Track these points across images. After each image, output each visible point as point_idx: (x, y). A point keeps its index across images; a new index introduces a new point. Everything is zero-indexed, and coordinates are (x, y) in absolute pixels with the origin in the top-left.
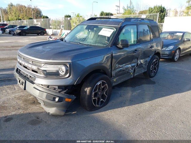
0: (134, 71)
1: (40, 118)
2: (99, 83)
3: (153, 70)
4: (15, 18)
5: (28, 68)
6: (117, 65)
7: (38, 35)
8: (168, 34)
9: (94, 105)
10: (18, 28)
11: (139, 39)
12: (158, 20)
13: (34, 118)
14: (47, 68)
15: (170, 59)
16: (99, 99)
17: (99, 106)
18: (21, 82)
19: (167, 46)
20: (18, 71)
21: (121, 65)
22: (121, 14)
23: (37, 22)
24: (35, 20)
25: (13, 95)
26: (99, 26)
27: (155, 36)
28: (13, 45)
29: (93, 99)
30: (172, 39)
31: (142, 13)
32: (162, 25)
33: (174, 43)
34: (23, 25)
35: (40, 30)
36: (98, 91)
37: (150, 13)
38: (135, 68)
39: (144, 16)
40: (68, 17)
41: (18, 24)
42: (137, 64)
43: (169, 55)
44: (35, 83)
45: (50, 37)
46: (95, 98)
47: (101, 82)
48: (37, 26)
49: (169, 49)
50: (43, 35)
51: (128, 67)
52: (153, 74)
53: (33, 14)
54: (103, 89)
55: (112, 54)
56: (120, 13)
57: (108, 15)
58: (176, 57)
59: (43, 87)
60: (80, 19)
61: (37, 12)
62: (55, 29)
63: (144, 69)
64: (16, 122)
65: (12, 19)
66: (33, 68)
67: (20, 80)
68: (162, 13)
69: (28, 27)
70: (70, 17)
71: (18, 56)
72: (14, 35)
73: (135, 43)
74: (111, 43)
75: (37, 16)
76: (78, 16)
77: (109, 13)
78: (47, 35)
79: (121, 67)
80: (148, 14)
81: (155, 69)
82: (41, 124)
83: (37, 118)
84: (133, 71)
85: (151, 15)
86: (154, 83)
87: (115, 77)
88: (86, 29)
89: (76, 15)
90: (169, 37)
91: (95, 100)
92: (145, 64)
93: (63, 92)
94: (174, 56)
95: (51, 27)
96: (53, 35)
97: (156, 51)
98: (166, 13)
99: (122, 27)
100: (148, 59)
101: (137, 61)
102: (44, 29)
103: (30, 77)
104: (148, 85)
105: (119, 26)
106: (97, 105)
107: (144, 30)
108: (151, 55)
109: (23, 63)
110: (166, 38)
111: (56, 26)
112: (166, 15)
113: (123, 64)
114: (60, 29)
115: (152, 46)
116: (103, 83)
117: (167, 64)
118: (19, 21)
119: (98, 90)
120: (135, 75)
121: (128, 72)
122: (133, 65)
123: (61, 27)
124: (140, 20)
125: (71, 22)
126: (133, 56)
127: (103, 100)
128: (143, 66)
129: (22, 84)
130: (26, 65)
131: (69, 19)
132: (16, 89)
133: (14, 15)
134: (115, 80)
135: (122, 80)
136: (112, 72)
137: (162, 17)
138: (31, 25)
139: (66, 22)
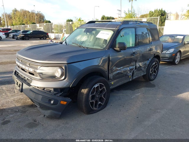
0: (133, 74)
1: (37, 121)
2: (96, 86)
3: (153, 73)
4: (19, 23)
5: (25, 70)
6: (114, 68)
7: (41, 39)
8: (169, 37)
9: (92, 108)
10: (21, 32)
11: (137, 42)
12: (159, 23)
13: (32, 121)
14: (43, 70)
15: (171, 62)
16: (96, 102)
17: (97, 109)
18: (18, 85)
19: (168, 49)
20: (16, 73)
21: (118, 68)
22: (123, 18)
23: (40, 26)
24: (38, 25)
25: (12, 98)
26: (97, 29)
27: (154, 39)
28: (15, 49)
29: (91, 101)
30: (173, 42)
31: (143, 16)
32: (163, 29)
33: (175, 46)
34: (26, 30)
35: (42, 34)
36: (96, 94)
37: (150, 17)
38: (134, 71)
39: (144, 20)
40: (70, 21)
41: (22, 28)
42: (136, 67)
43: (169, 58)
44: (31, 85)
45: (51, 41)
46: (92, 101)
47: (99, 85)
48: (40, 30)
49: (170, 52)
50: (45, 39)
51: (126, 70)
52: (152, 77)
53: (37, 19)
54: (101, 92)
55: (109, 57)
56: (121, 17)
57: (109, 19)
58: (177, 60)
59: (39, 89)
60: (82, 23)
61: (40, 17)
62: (57, 33)
63: (143, 72)
64: (14, 125)
65: (16, 24)
66: (30, 70)
67: (17, 83)
68: (163, 16)
69: (31, 31)
70: (72, 21)
71: (17, 59)
72: (17, 39)
73: (134, 46)
74: (108, 45)
75: (41, 20)
76: (80, 20)
77: (111, 17)
78: (50, 39)
79: (118, 70)
80: (148, 18)
81: (155, 72)
82: (38, 127)
83: (35, 121)
84: (131, 74)
85: (151, 19)
86: (153, 86)
87: (112, 80)
88: (84, 32)
89: (78, 20)
90: (170, 40)
91: (92, 103)
92: (144, 67)
93: (59, 95)
94: (175, 59)
95: (53, 31)
96: (55, 39)
97: (155, 54)
98: (167, 17)
99: (120, 30)
100: (147, 62)
101: (136, 64)
102: (47, 34)
103: (27, 79)
104: (148, 88)
105: (117, 29)
106: (95, 108)
107: (143, 33)
108: (150, 58)
109: (21, 65)
110: (167, 41)
111: (58, 31)
112: (166, 19)
113: (121, 66)
114: (62, 33)
115: (151, 49)
116: (101, 86)
117: (167, 67)
118: (23, 26)
119: (95, 92)
120: (134, 78)
121: (126, 75)
122: (131, 67)
123: (63, 31)
124: (139, 23)
125: (73, 26)
126: (131, 59)
127: (101, 103)
128: (142, 69)
129: (20, 87)
130: (24, 67)
131: (71, 23)
132: (16, 92)
133: (18, 20)
134: (113, 83)
135: (121, 83)
136: (109, 75)
137: (163, 21)
138: (34, 30)
139: (68, 26)
